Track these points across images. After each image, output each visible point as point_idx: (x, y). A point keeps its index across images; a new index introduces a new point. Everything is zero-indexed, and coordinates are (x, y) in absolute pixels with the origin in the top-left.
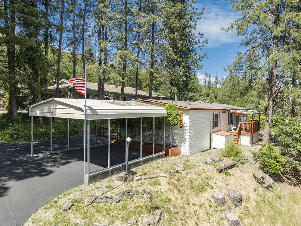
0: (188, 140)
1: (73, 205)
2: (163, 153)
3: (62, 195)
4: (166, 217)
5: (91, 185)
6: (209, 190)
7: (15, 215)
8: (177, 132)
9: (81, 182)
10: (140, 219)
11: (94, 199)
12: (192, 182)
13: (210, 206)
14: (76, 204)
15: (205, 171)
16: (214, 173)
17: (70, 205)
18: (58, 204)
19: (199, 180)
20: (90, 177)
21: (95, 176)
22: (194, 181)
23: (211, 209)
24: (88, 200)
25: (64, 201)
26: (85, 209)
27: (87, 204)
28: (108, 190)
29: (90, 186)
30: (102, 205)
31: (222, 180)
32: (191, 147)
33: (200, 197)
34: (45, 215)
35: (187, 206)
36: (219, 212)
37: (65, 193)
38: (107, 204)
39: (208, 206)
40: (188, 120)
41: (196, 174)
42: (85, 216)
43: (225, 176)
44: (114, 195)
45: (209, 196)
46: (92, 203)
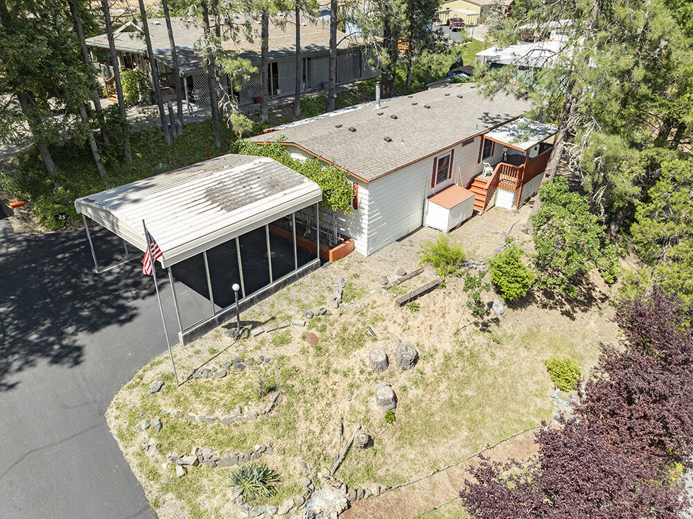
0: (365, 231)
1: (163, 384)
2: (318, 260)
3: (148, 365)
4: (285, 400)
5: (188, 346)
6: (369, 344)
7: (94, 397)
8: (344, 220)
9: (174, 341)
10: (246, 408)
11: (190, 373)
12: (345, 330)
13: (362, 372)
14: (167, 383)
15: (375, 305)
16: (391, 306)
17: (160, 383)
18: (144, 381)
19: (359, 325)
20: (185, 337)
21: (192, 333)
22: (350, 327)
23: (361, 376)
24: (182, 375)
25: (151, 375)
26: (179, 388)
27: (182, 382)
28: (211, 357)
29: (186, 348)
30: (202, 381)
31: (400, 320)
32: (371, 241)
33: (350, 357)
34: (130, 398)
35: (323, 378)
36: (371, 382)
37: (152, 361)
38: (209, 379)
39: (357, 372)
40: (367, 198)
41: (356, 313)
42: (178, 402)
43: (409, 311)
44: (218, 367)
45: (364, 355)
46: (188, 379)
